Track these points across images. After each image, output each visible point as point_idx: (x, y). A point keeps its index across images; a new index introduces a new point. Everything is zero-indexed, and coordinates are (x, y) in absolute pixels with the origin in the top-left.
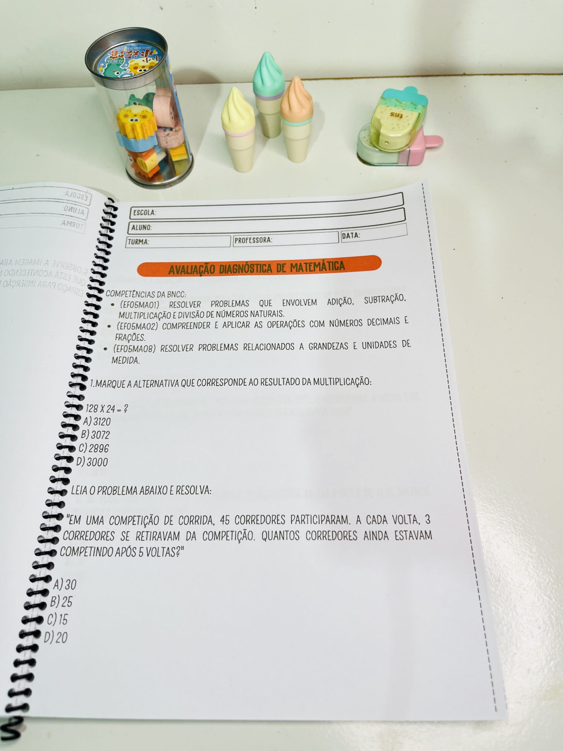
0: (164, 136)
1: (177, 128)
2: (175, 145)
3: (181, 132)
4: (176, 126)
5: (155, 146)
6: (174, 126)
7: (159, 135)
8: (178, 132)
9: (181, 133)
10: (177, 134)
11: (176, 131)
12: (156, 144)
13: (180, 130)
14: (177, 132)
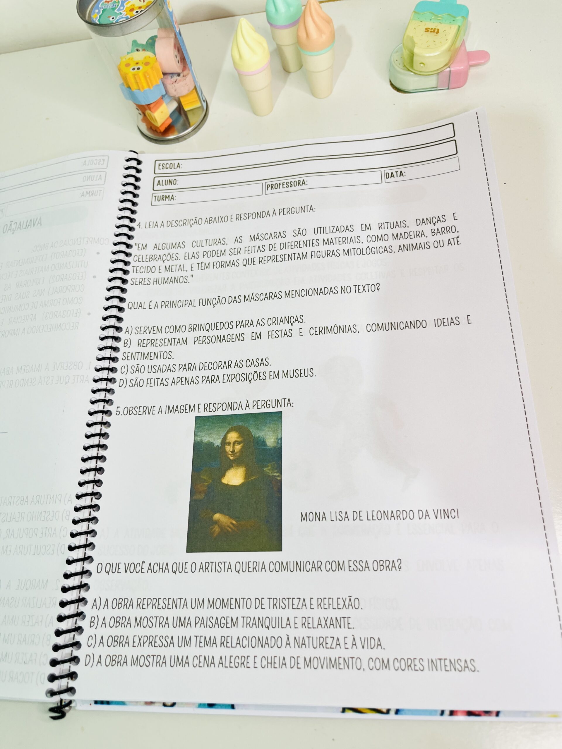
0: (171, 83)
1: (185, 73)
2: (185, 92)
5: (163, 96)
6: (182, 71)
7: (165, 83)
8: (186, 77)
9: (189, 78)
10: (185, 79)
11: (184, 76)
12: (164, 93)
13: (188, 74)
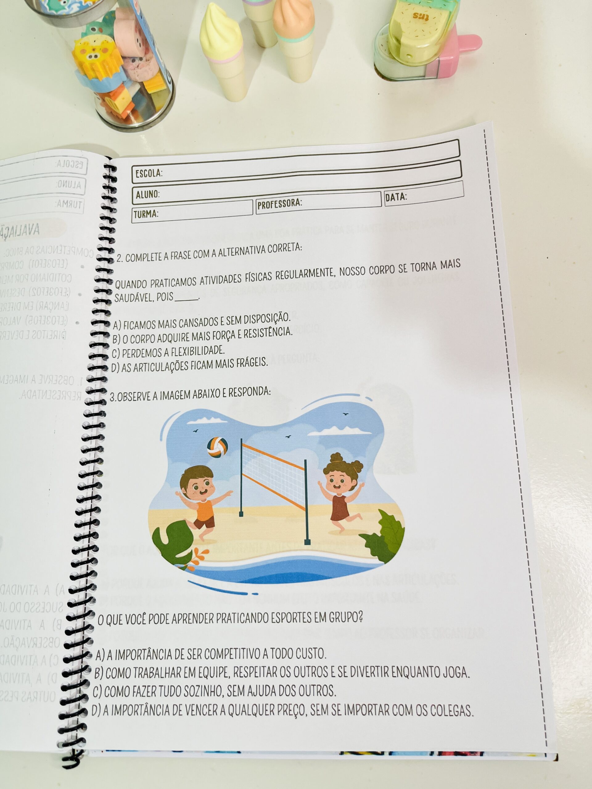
0: (133, 67)
1: (148, 56)
2: (149, 76)
3: (153, 61)
4: (146, 54)
5: (124, 82)
6: (144, 54)
7: (126, 67)
8: (150, 61)
10: (149, 64)
11: (146, 60)
12: (125, 78)
13: (151, 58)
14: (148, 62)
